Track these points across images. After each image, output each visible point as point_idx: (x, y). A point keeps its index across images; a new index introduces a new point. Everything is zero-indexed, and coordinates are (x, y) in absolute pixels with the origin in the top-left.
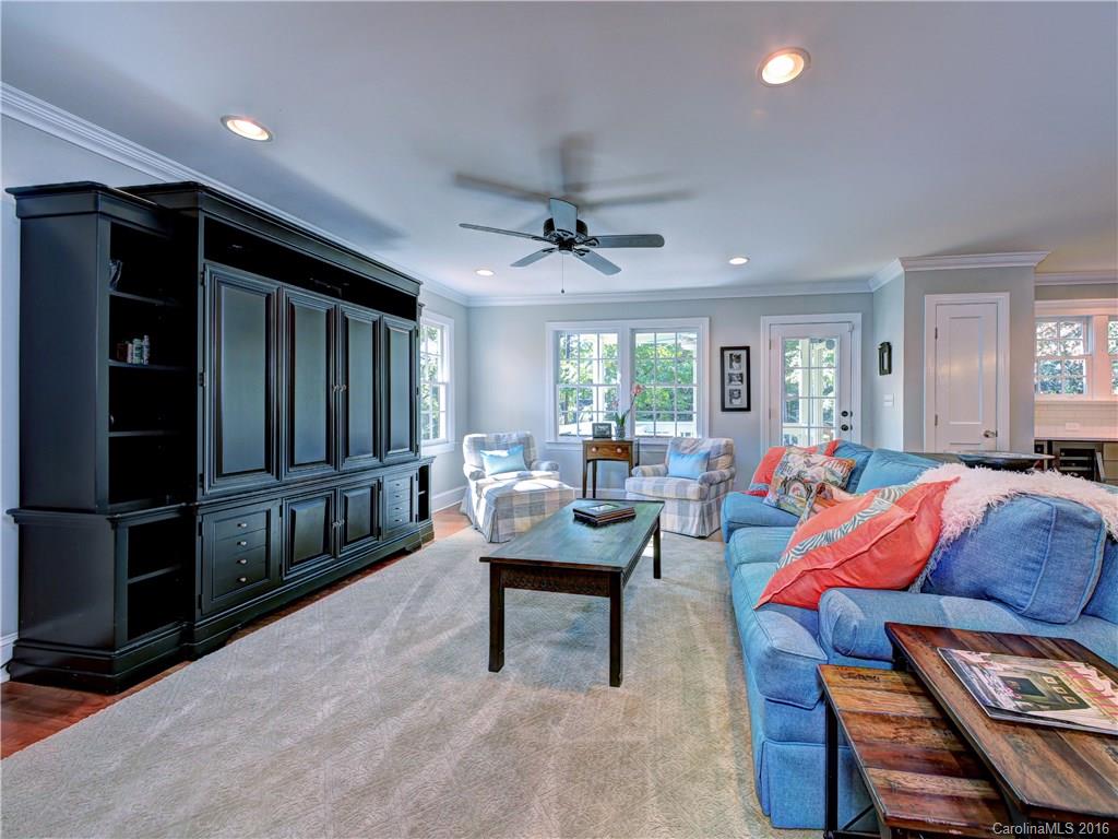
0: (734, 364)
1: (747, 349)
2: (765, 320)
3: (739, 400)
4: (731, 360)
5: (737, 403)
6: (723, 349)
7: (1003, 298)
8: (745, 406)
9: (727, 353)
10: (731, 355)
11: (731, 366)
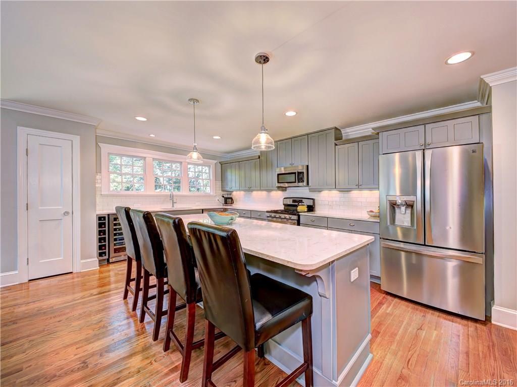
7: (77, 139)
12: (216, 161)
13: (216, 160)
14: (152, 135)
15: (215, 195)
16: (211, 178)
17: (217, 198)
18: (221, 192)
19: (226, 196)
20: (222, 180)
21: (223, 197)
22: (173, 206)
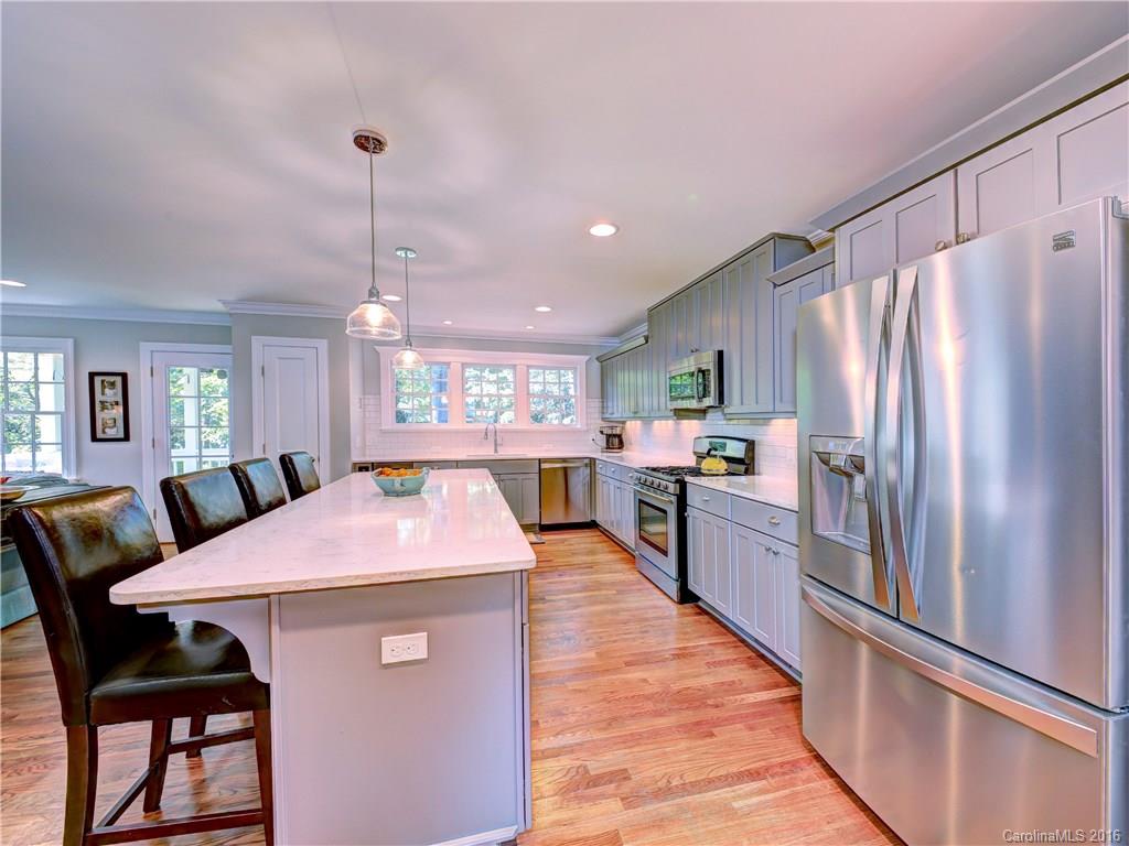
0: (107, 391)
1: (124, 376)
2: (145, 347)
3: (115, 429)
4: (103, 387)
5: (111, 433)
6: (92, 375)
7: (323, 345)
8: (122, 435)
9: (98, 380)
10: (103, 381)
11: (103, 394)
12: (587, 357)
13: (587, 354)
14: (447, 322)
15: (585, 428)
16: (578, 393)
17: (592, 436)
18: (600, 421)
19: (606, 431)
20: (602, 398)
21: (602, 432)
22: (496, 451)
